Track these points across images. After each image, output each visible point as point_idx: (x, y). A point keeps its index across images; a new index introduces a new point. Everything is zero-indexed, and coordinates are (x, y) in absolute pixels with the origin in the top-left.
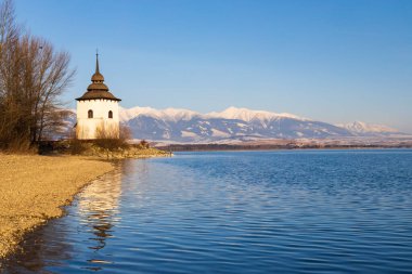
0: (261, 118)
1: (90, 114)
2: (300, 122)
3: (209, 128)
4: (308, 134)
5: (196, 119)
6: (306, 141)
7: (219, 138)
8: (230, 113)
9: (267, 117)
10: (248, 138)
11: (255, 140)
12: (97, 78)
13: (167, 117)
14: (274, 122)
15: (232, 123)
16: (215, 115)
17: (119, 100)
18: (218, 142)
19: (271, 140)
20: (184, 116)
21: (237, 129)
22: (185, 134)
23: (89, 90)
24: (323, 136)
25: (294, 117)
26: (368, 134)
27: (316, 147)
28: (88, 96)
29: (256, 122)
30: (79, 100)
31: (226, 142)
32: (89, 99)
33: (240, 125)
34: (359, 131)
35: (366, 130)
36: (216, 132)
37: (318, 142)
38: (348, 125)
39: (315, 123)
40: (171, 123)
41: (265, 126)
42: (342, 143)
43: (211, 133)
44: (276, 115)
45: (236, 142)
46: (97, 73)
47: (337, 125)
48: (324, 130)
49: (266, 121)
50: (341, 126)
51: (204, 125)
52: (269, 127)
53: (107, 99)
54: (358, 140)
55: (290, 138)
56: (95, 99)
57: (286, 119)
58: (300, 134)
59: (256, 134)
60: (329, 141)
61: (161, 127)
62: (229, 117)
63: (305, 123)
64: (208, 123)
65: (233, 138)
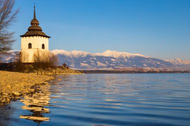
0: (124, 56)
1: (30, 46)
2: (145, 58)
3: (95, 61)
4: (150, 65)
5: (88, 57)
6: (149, 69)
7: (101, 67)
8: (107, 53)
9: (127, 56)
10: (117, 67)
11: (121, 68)
12: (34, 22)
13: (73, 55)
14: (131, 59)
15: (108, 59)
16: (99, 54)
17: (49, 37)
18: (101, 69)
19: (130, 68)
20: (82, 55)
21: (111, 62)
22: (82, 64)
23: (29, 30)
24: (158, 66)
25: (142, 56)
26: (182, 65)
27: (155, 72)
28: (28, 34)
29: (121, 58)
30: (22, 36)
31: (105, 69)
32: (29, 36)
33: (112, 60)
34: (177, 64)
35: (181, 63)
36: (99, 64)
37: (155, 69)
38: (172, 60)
39: (153, 59)
40: (75, 58)
41: (126, 61)
42: (169, 70)
43: (97, 64)
44: (133, 54)
45: (110, 69)
46: (35, 19)
47: (165, 61)
48: (158, 63)
49: (127, 58)
50: (168, 61)
51: (93, 60)
52: (128, 61)
53: (41, 36)
54: (177, 69)
55: (140, 67)
56: (33, 36)
57: (138, 57)
58: (145, 65)
59: (121, 65)
60: (161, 69)
61: (69, 60)
62: (107, 56)
63: (148, 59)
64: (95, 59)
65: (109, 67)
